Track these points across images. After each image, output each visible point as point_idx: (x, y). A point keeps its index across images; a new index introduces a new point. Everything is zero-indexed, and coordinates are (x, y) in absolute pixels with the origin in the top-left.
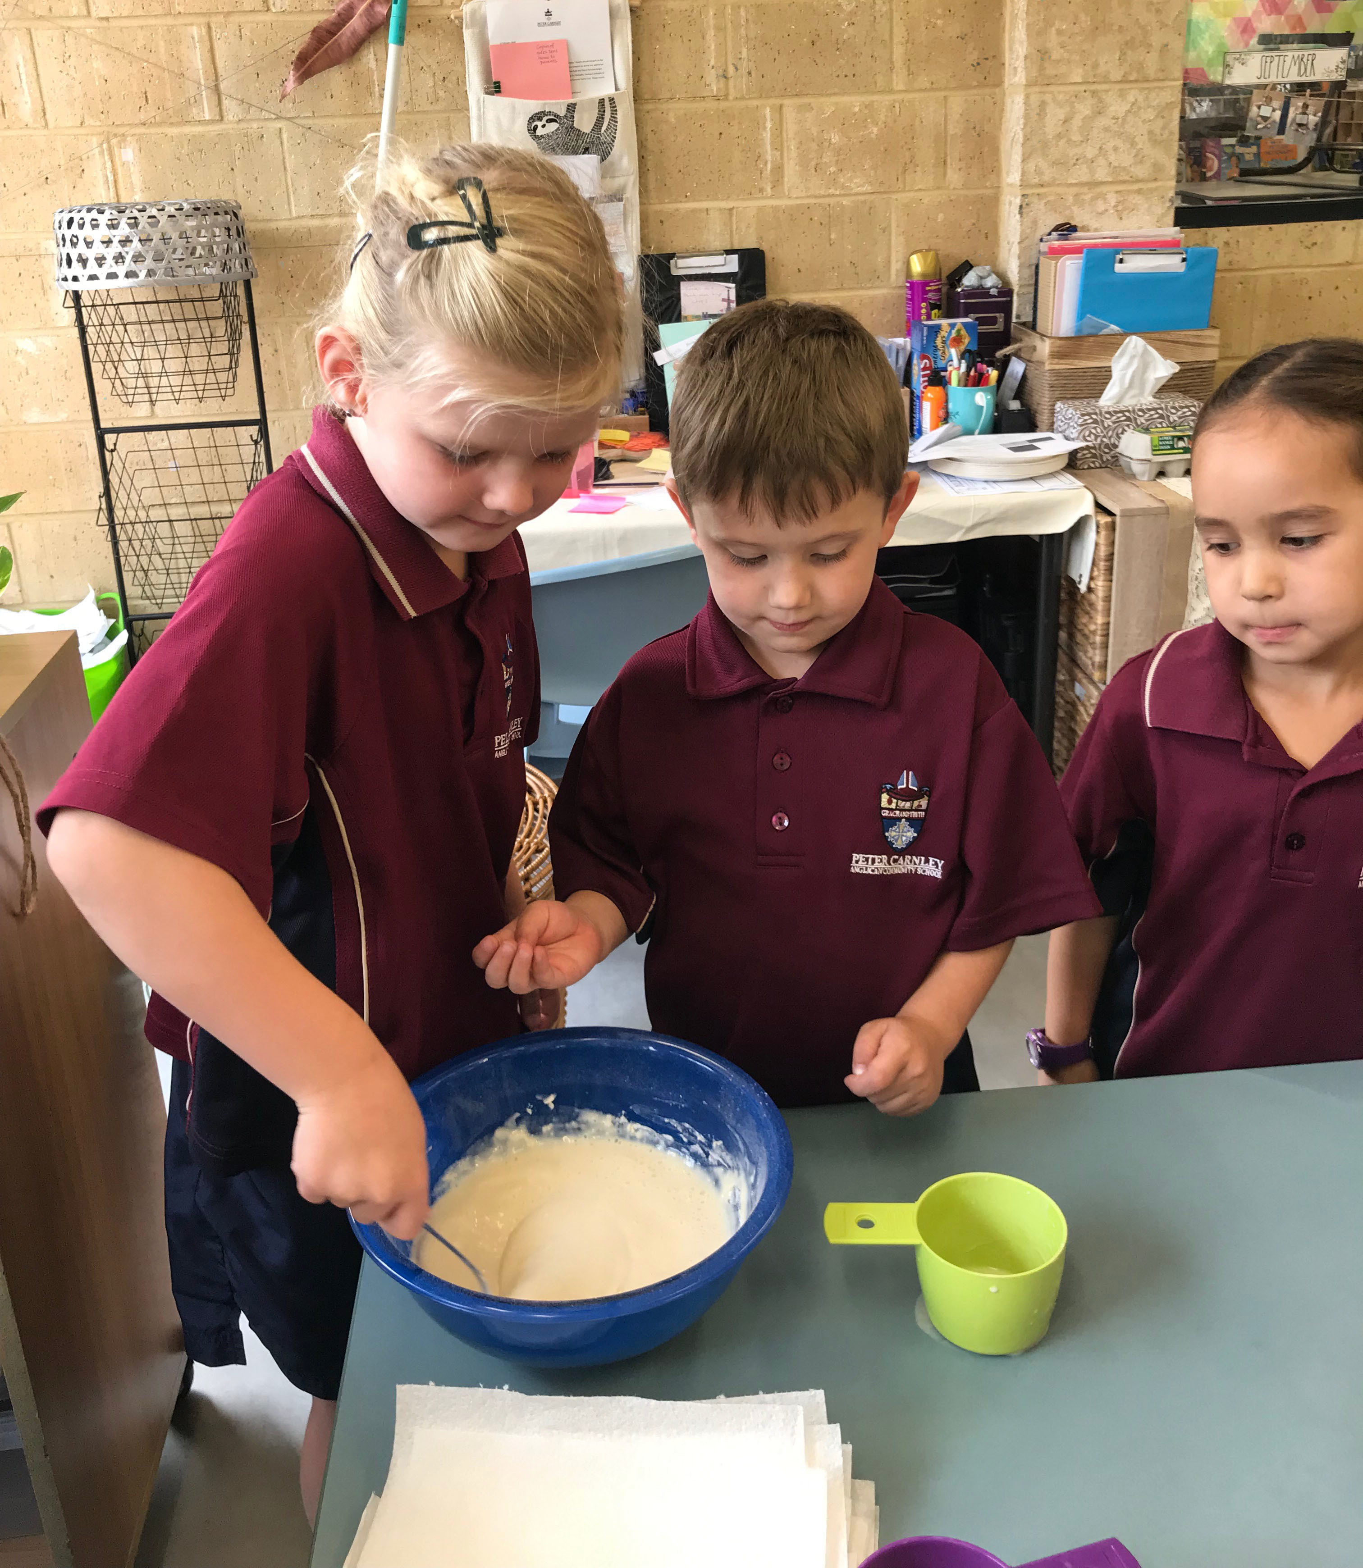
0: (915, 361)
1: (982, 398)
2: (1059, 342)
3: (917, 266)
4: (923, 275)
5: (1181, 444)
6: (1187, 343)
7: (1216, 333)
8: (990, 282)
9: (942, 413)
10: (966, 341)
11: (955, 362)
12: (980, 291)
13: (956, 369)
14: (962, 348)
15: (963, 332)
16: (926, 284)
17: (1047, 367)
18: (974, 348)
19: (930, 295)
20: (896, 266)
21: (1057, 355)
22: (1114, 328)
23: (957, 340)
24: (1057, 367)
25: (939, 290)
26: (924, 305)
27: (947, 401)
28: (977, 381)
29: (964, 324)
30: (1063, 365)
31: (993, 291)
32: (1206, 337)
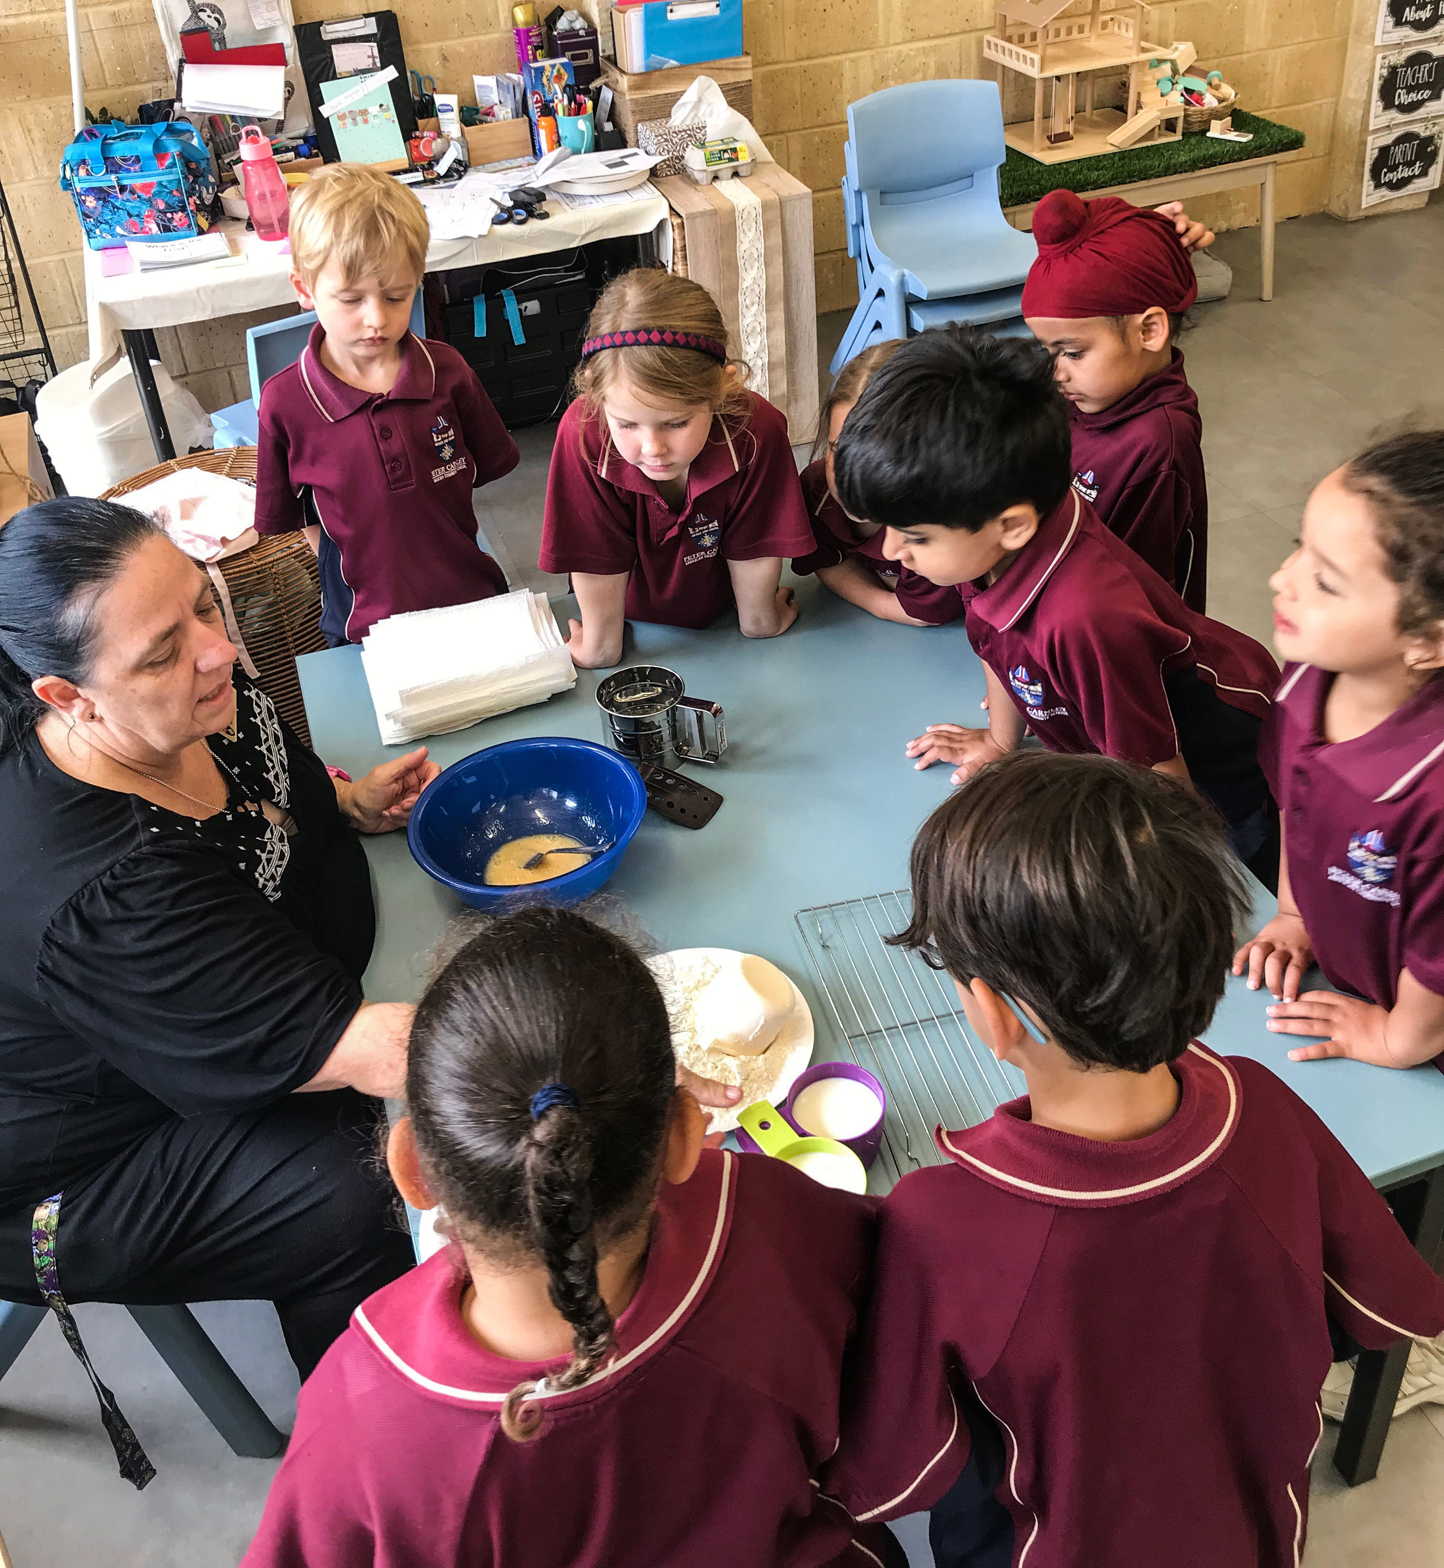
0: (529, 95)
1: (583, 124)
2: (636, 78)
3: (521, 16)
4: (526, 23)
5: (726, 155)
6: (727, 69)
7: (749, 59)
8: (579, 24)
9: (555, 138)
10: (566, 77)
11: (560, 95)
12: (572, 33)
13: (561, 102)
14: (563, 83)
15: (562, 71)
16: (529, 31)
17: (628, 98)
18: (572, 82)
19: (533, 39)
20: (503, 15)
21: (634, 87)
22: (673, 63)
23: (559, 77)
24: (635, 97)
25: (540, 34)
26: (529, 47)
27: (557, 128)
28: (578, 110)
29: (562, 64)
30: (638, 95)
31: (582, 33)
32: (742, 63)
